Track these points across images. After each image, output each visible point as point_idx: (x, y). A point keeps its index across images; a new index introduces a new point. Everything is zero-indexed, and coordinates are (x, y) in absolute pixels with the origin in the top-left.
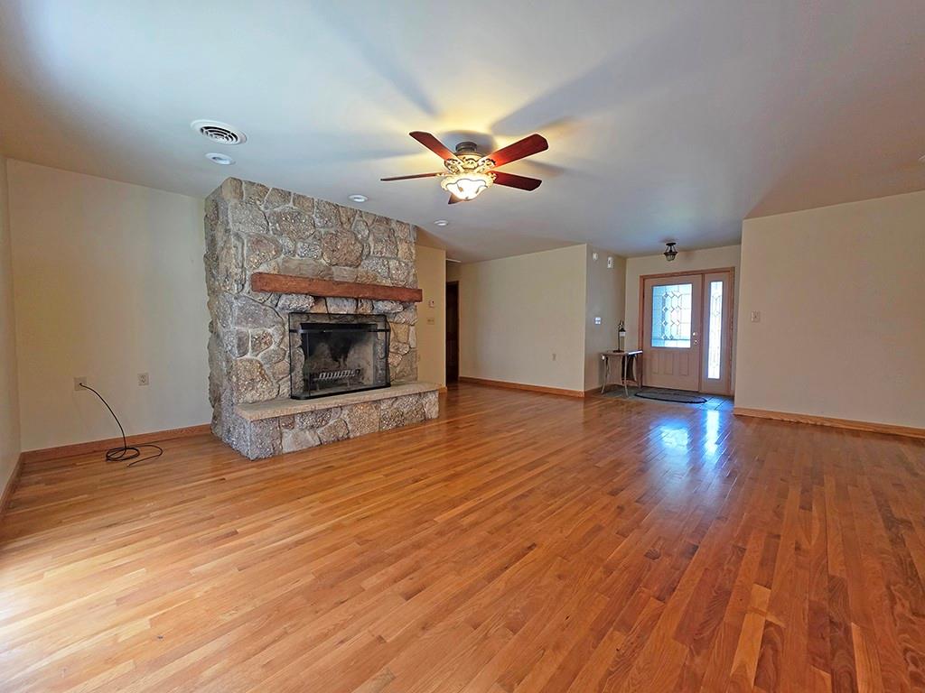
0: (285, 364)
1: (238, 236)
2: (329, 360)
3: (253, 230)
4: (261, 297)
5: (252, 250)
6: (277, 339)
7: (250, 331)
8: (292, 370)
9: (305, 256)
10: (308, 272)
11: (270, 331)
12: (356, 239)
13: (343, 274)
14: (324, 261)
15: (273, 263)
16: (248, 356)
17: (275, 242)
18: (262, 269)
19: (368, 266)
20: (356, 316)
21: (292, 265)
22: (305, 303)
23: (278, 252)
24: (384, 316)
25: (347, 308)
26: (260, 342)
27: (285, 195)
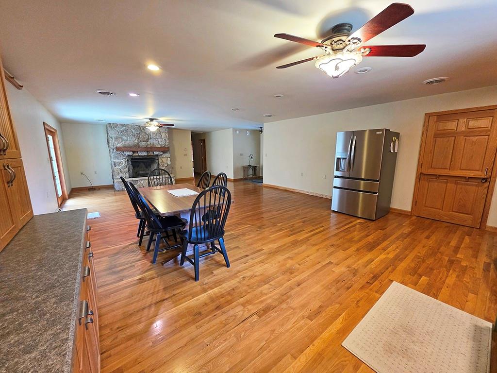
0: (127, 169)
1: (111, 138)
2: (145, 168)
3: (115, 136)
4: (118, 152)
5: (115, 141)
6: (124, 163)
7: (117, 161)
8: (129, 171)
9: (130, 141)
10: (131, 145)
11: (122, 161)
12: (146, 134)
13: (143, 144)
14: (136, 141)
15: (121, 143)
16: (117, 167)
17: (121, 138)
18: (118, 146)
19: (151, 142)
20: (147, 156)
21: (126, 144)
22: (131, 153)
23: (122, 140)
24: (157, 155)
25: (145, 154)
26: (119, 164)
27: (123, 125)
